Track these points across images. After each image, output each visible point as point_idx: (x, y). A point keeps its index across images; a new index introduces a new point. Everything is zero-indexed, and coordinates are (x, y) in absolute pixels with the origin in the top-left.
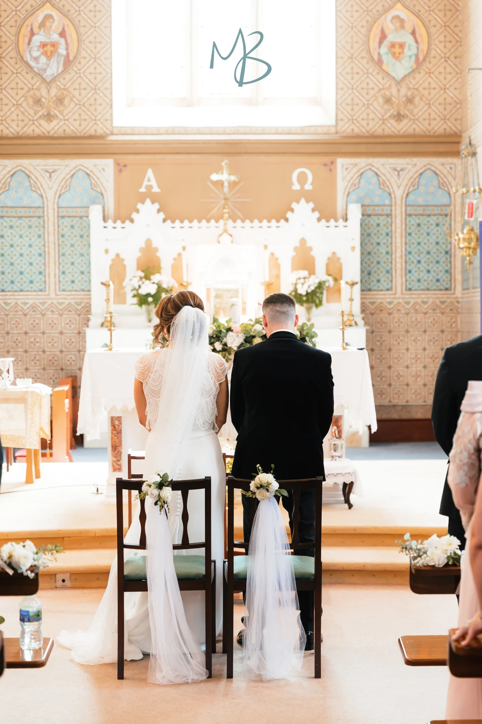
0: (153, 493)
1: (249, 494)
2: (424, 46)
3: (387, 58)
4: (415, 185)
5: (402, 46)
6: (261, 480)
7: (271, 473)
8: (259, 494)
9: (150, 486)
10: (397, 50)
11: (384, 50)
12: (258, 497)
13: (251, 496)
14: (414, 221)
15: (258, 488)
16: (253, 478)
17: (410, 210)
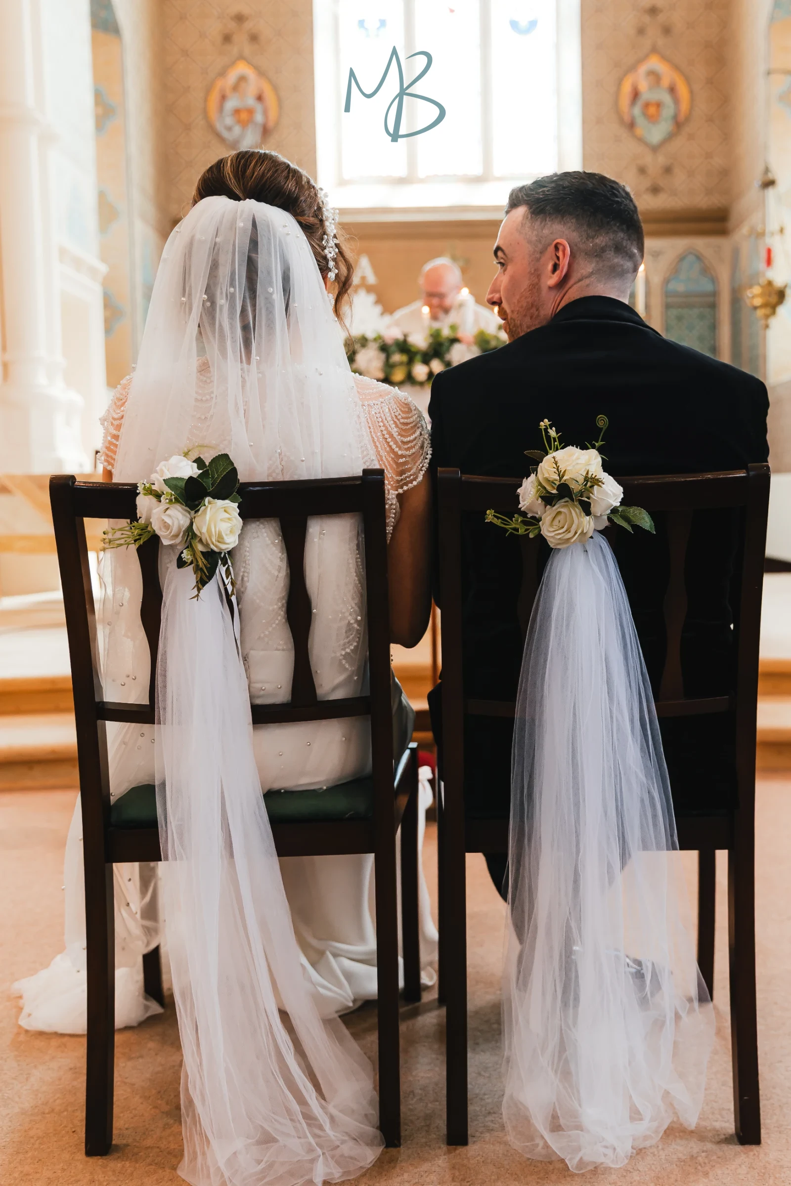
0: (168, 521)
1: (516, 523)
2: (684, 106)
3: (641, 121)
4: (675, 271)
5: (659, 105)
6: (562, 468)
7: (593, 447)
8: (551, 525)
9: (158, 496)
10: (652, 110)
11: (637, 111)
12: (549, 531)
13: (521, 532)
14: (674, 312)
15: (548, 500)
16: (529, 466)
17: (670, 300)
